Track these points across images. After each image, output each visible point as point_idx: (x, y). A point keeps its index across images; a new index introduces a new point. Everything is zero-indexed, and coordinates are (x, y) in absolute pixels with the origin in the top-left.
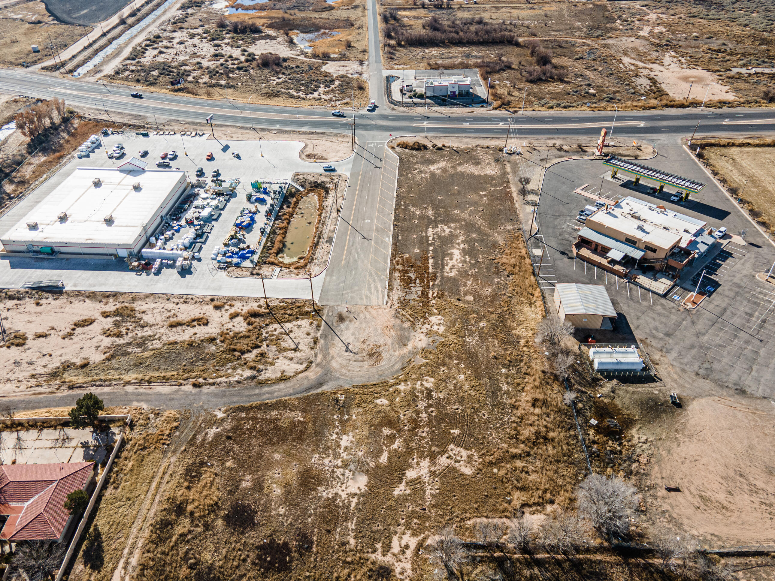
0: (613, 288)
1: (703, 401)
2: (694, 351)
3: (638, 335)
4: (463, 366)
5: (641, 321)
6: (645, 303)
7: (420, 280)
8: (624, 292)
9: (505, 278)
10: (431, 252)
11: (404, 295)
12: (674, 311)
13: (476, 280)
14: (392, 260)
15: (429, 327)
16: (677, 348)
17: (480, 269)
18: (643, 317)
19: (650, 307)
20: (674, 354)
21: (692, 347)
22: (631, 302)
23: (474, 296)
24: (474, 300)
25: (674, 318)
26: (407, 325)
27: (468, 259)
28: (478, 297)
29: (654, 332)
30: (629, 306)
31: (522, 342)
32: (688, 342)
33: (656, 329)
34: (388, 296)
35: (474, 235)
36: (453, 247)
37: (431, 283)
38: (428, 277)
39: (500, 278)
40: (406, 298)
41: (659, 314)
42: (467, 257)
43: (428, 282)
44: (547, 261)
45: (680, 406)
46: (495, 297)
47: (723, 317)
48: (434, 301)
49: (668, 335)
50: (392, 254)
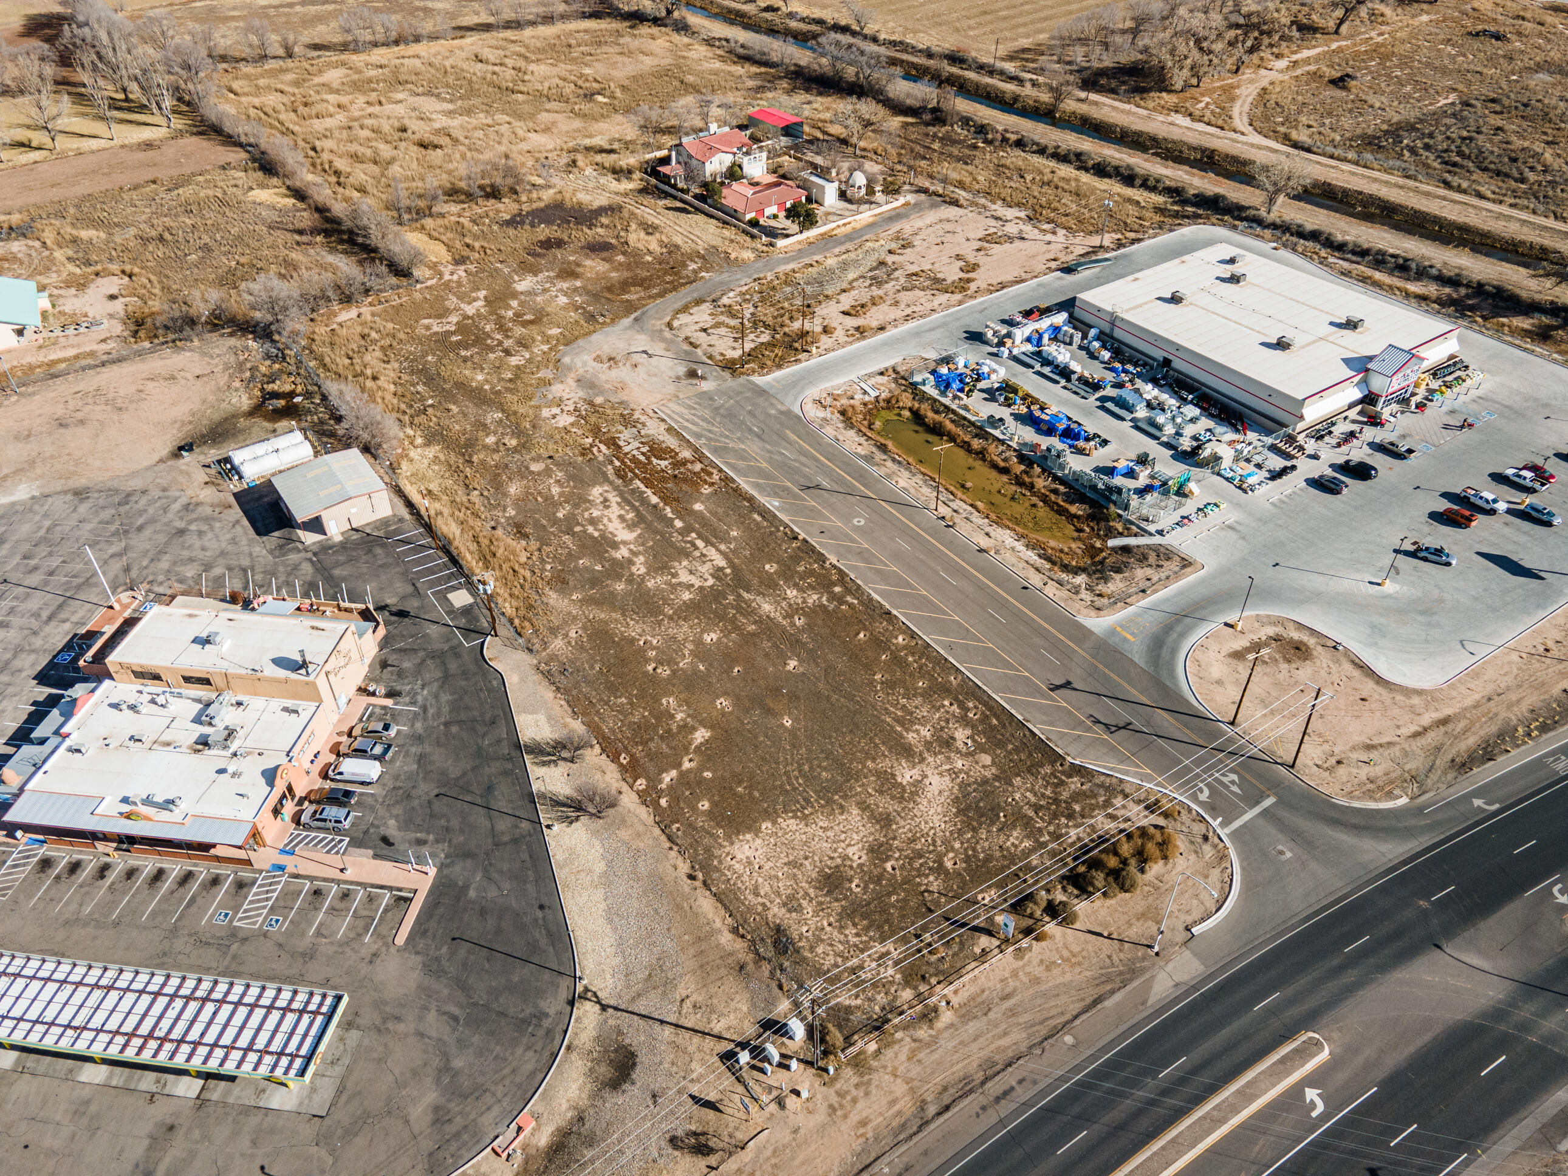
0: (283, 578)
1: (145, 464)
2: (140, 521)
3: (236, 512)
4: (487, 387)
5: (228, 536)
6: (217, 571)
7: (640, 462)
8: (258, 577)
9: (498, 522)
10: (670, 515)
11: (643, 432)
12: (161, 578)
13: (548, 498)
14: (721, 470)
15: (566, 409)
16: (170, 515)
17: (555, 521)
18: (224, 545)
19: (208, 567)
20: (176, 506)
21: (140, 529)
22: (246, 562)
23: (532, 472)
24: (527, 468)
25: (164, 564)
26: (599, 400)
27: (590, 529)
28: (523, 472)
29: (205, 528)
30: (251, 555)
31: (419, 441)
32: (147, 532)
33: (201, 533)
34: (663, 420)
35: (620, 587)
36: (641, 540)
37: (617, 463)
38: (632, 471)
39: (508, 519)
40: (634, 430)
41: (191, 560)
42: (596, 534)
43: (623, 462)
44: (432, 584)
45: (181, 448)
46: (498, 486)
47: (62, 599)
48: (590, 440)
49: (181, 532)
50: (733, 481)
